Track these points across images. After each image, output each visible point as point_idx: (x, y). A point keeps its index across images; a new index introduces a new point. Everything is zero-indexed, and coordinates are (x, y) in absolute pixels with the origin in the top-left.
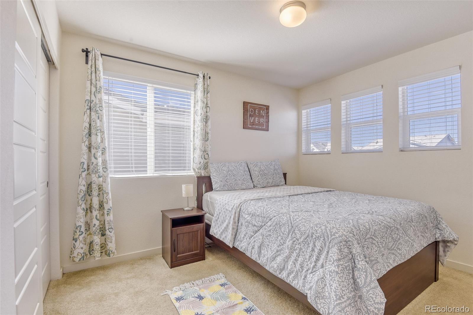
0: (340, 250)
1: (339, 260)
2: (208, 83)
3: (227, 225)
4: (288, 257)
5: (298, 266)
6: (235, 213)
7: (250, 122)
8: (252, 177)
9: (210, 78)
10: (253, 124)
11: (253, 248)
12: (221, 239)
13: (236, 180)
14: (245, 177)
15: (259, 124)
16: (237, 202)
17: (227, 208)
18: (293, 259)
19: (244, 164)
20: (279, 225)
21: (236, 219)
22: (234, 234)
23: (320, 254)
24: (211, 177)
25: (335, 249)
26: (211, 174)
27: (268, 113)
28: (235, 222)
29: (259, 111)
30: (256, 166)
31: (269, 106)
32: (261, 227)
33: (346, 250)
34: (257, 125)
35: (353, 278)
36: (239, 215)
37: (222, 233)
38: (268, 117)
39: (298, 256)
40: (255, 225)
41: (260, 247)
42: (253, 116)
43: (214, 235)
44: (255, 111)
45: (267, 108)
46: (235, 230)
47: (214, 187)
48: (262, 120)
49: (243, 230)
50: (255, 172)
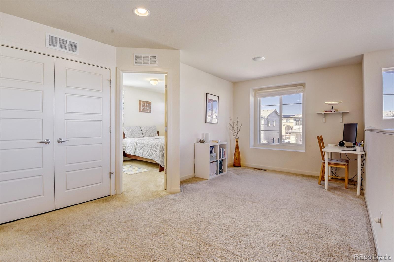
0: (160, 147)
1: (160, 149)
2: (124, 94)
3: (132, 148)
4: (150, 152)
5: (152, 153)
6: (135, 144)
7: (142, 109)
8: (143, 133)
9: (124, 91)
10: (143, 110)
11: (141, 153)
12: (130, 154)
13: (135, 134)
14: (139, 132)
15: (146, 110)
16: (136, 140)
17: (132, 143)
18: (151, 152)
19: (139, 127)
20: (148, 144)
21: (135, 146)
22: (135, 151)
23: (156, 149)
24: (125, 133)
25: (159, 147)
26: (125, 132)
27: (150, 105)
28: (135, 147)
29: (146, 104)
30: (145, 128)
31: (151, 102)
32: (143, 146)
33: (162, 147)
34: (145, 110)
35: (163, 153)
36: (136, 144)
37: (130, 152)
38: (150, 106)
39: (152, 151)
40: (141, 146)
41: (143, 152)
42: (143, 107)
43: (127, 153)
44: (144, 104)
45: (150, 103)
46: (135, 149)
47: (126, 137)
48: (147, 108)
49: (138, 149)
50: (144, 131)
